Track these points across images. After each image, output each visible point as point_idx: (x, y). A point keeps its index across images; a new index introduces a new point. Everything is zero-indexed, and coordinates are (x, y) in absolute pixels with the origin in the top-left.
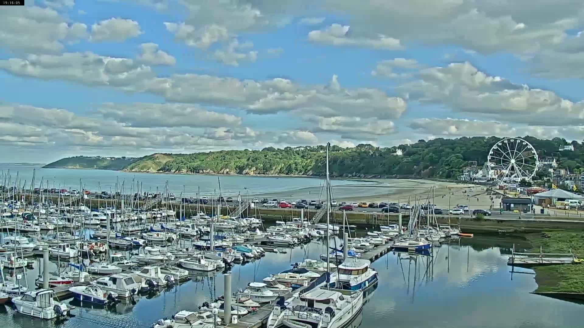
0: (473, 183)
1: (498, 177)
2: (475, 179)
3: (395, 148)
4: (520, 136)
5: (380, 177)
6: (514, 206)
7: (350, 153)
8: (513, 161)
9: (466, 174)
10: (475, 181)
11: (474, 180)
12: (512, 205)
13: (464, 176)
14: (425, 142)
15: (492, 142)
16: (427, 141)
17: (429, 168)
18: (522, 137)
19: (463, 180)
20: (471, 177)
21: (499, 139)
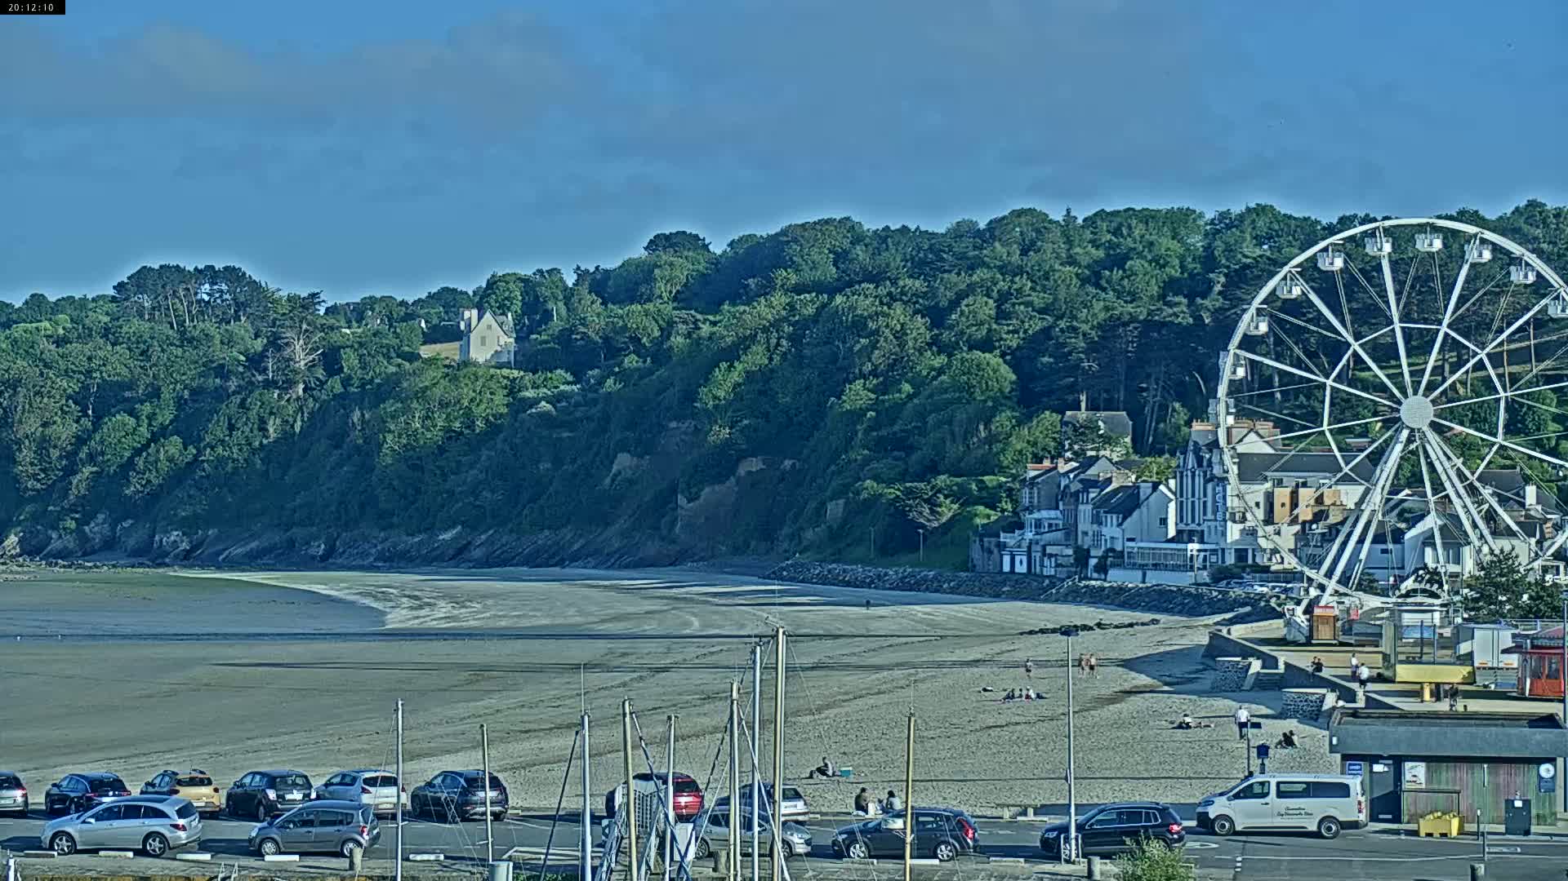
0: (1097, 597)
1: (1302, 536)
2: (1114, 558)
3: (449, 300)
4: (1472, 207)
5: (330, 552)
6: (1429, 772)
7: (60, 342)
8: (1417, 410)
9: (1038, 524)
10: (1117, 577)
11: (1102, 568)
12: (1416, 773)
13: (1029, 535)
14: (706, 247)
15: (1251, 251)
16: (718, 248)
17: (742, 470)
18: (1491, 215)
19: (1021, 568)
20: (1086, 542)
21: (1309, 232)
